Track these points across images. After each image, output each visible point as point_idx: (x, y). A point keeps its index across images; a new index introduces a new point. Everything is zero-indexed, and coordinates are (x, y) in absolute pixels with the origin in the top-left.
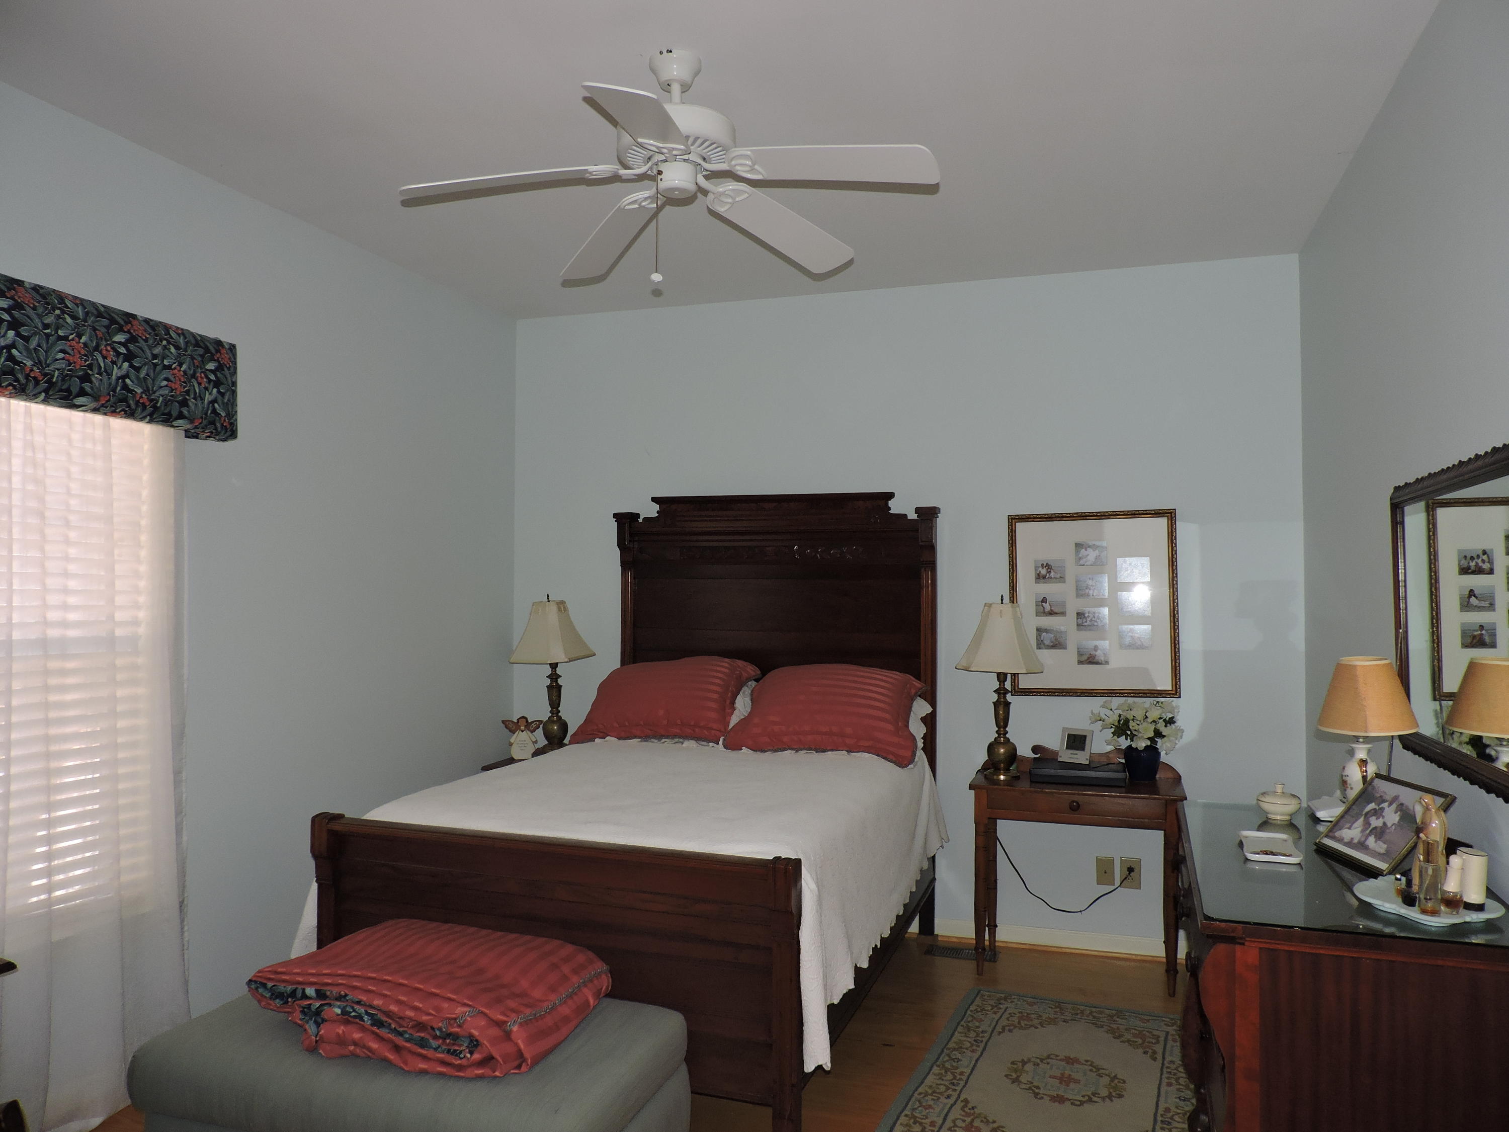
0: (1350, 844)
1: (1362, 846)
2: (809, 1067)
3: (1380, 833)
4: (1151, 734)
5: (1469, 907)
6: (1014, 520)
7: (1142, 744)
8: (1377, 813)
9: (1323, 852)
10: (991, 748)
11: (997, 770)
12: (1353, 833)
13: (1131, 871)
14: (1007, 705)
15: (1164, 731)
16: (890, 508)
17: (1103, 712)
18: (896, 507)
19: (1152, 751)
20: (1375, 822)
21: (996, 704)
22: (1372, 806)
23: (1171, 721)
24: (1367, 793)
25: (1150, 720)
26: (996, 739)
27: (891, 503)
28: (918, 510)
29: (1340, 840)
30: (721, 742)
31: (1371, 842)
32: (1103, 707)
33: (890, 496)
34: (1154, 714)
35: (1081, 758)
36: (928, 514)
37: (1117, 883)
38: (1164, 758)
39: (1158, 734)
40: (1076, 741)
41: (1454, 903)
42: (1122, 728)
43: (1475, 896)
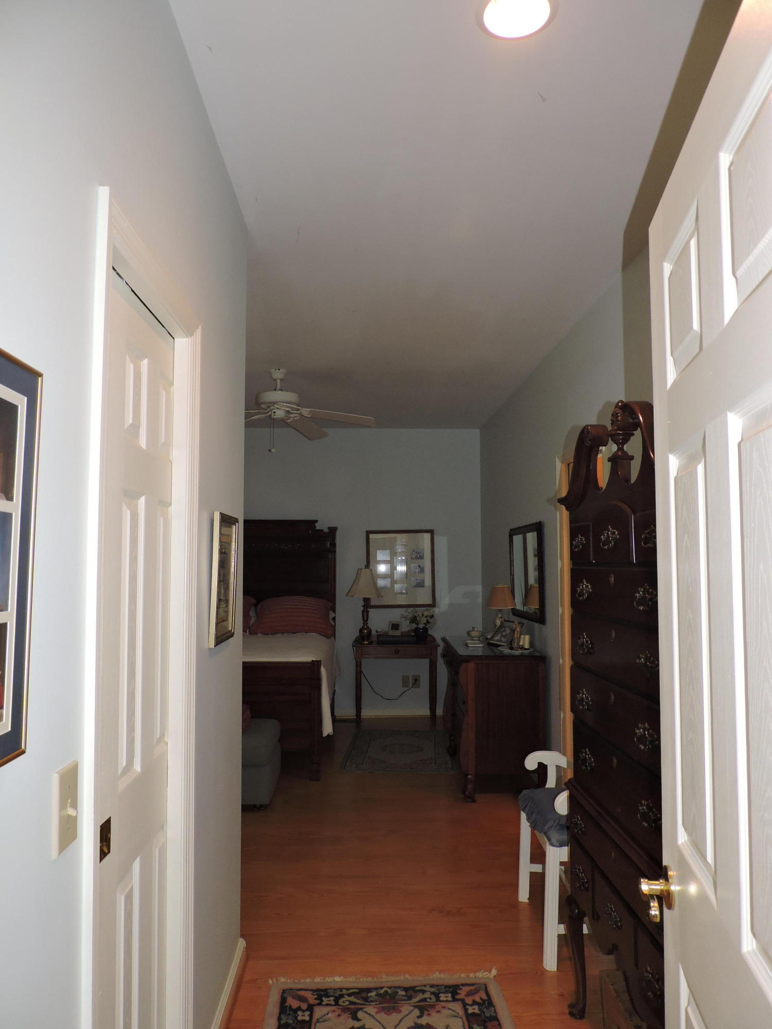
0: (497, 641)
1: (500, 641)
2: (325, 734)
3: (504, 637)
4: (425, 622)
5: (525, 649)
6: (368, 533)
7: (421, 626)
8: (504, 631)
9: (490, 644)
10: (361, 631)
11: (364, 640)
12: (497, 638)
13: (416, 680)
14: (368, 612)
15: (430, 621)
16: (316, 527)
17: (406, 614)
18: (318, 526)
19: (425, 630)
20: (504, 634)
21: (363, 612)
22: (503, 629)
23: (432, 617)
24: (501, 626)
25: (425, 616)
26: (363, 626)
27: (316, 524)
28: (329, 528)
29: (495, 641)
30: (248, 631)
31: (503, 639)
32: (405, 612)
33: (316, 521)
34: (426, 613)
35: (398, 633)
36: (333, 531)
37: (411, 686)
38: (430, 632)
39: (428, 622)
40: (395, 626)
41: (522, 648)
42: (414, 620)
43: (527, 646)
